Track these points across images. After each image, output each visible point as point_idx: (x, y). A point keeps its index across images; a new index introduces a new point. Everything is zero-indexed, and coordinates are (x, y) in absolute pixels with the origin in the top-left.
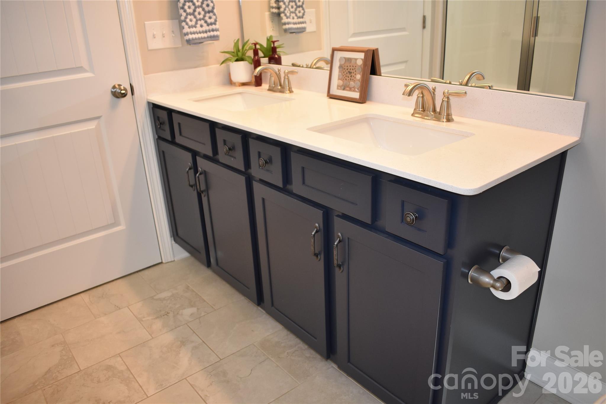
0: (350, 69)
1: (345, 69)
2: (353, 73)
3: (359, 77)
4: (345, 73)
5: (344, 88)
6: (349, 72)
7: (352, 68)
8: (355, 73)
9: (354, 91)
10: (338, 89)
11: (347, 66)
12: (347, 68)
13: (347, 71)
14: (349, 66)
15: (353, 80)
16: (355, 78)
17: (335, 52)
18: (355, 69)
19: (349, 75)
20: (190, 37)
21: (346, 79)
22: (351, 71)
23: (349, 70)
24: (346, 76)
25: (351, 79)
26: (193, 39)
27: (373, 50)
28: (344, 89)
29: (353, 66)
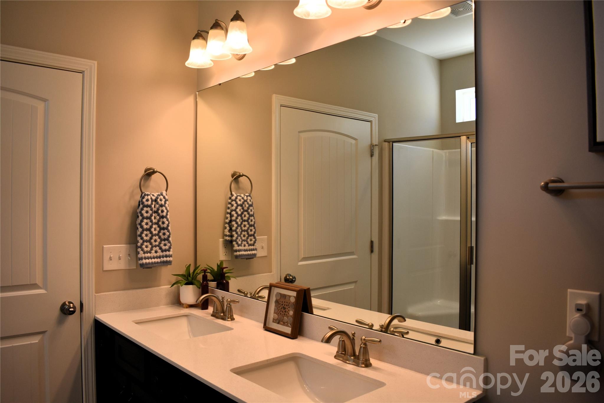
0: (285, 305)
1: (280, 304)
2: (287, 308)
3: (291, 313)
4: (280, 308)
5: (278, 321)
6: (283, 307)
7: (286, 304)
8: (288, 309)
9: (287, 326)
10: (273, 322)
11: (282, 302)
12: (282, 303)
13: (282, 306)
14: (283, 302)
15: (287, 315)
16: (288, 313)
17: (273, 288)
18: (289, 305)
19: (284, 310)
20: (144, 261)
21: (281, 314)
22: (285, 306)
23: (283, 305)
24: (281, 311)
25: (285, 314)
26: (146, 264)
27: (305, 290)
28: (278, 323)
29: (287, 303)
